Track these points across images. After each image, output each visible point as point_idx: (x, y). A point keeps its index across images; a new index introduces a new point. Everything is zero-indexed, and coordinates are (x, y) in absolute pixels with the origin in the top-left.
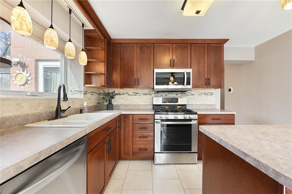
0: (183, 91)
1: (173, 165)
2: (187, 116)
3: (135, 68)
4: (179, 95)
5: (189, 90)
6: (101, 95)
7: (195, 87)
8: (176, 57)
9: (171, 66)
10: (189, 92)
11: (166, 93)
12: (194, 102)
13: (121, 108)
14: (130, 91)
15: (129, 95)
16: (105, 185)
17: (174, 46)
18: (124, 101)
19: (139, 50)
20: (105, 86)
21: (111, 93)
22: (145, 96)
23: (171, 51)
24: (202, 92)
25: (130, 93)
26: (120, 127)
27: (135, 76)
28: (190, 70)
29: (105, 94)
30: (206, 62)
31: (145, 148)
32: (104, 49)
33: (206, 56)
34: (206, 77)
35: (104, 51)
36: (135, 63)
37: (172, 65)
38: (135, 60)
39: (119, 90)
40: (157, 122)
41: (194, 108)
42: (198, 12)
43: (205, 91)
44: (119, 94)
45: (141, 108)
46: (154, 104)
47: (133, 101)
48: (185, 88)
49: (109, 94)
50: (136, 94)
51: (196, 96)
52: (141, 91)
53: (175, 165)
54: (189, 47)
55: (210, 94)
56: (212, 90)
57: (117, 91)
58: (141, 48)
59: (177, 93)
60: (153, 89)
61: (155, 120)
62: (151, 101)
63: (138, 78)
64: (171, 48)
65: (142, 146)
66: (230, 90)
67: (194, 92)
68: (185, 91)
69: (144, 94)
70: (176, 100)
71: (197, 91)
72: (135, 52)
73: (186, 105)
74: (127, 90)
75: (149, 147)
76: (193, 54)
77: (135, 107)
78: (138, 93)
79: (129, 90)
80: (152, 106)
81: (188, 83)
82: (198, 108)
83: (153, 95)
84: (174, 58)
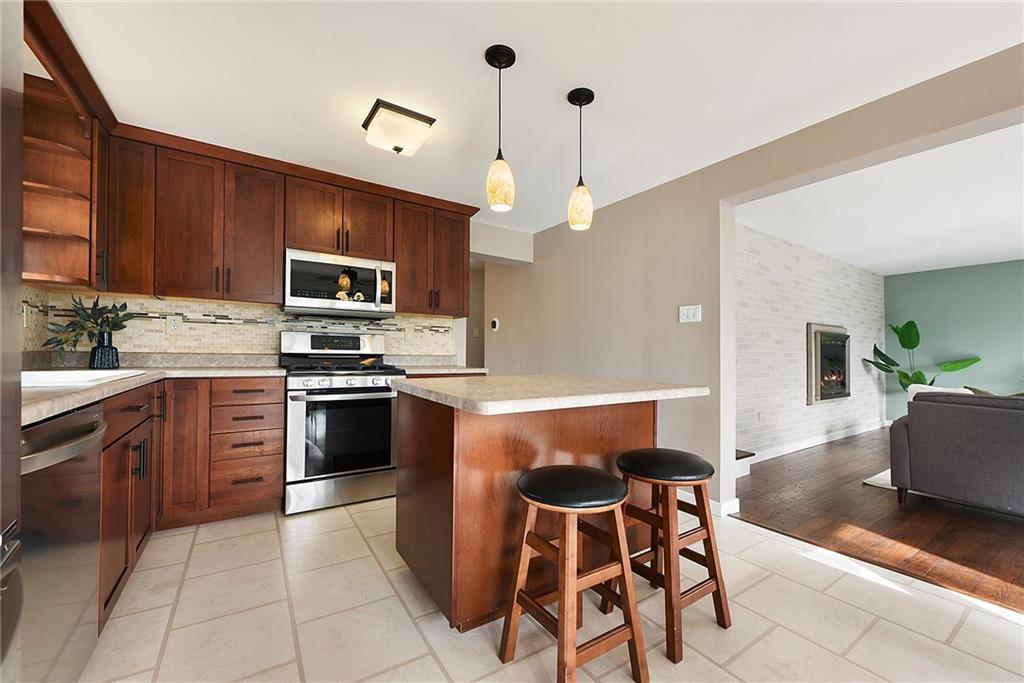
0: (373, 319)
1: (343, 508)
2: (382, 381)
3: (217, 235)
4: (363, 329)
5: (389, 315)
6: (51, 313)
7: (405, 308)
8: (354, 225)
9: (338, 248)
10: (390, 321)
11: (324, 322)
12: (404, 350)
13: (151, 364)
14: (194, 307)
15: (186, 320)
16: (126, 569)
17: (348, 195)
18: (166, 339)
19: (231, 185)
20: (89, 284)
21: (110, 311)
22: (248, 327)
23: (338, 206)
24: (424, 324)
25: (190, 316)
26: (162, 417)
27: (218, 262)
28: (390, 267)
29: (81, 312)
30: (430, 251)
31: (254, 475)
32: (89, 154)
33: (430, 237)
34: (430, 287)
35: (89, 162)
36: (218, 222)
37: (342, 245)
38: (218, 213)
39: (141, 301)
40: (294, 399)
41: (404, 364)
42: (398, 150)
43: (431, 321)
44: (144, 316)
45: (236, 364)
46: (283, 351)
47: (204, 340)
48: (378, 309)
49: (97, 312)
50: (218, 321)
51: (410, 334)
52: (237, 311)
53: (348, 507)
54: (389, 206)
55: (442, 330)
56: (448, 322)
57: (135, 303)
58: (238, 178)
59: (357, 323)
60: (282, 305)
61: (290, 394)
62: (273, 343)
63: (229, 270)
64: (338, 199)
65: (244, 472)
66: (494, 325)
67: (401, 321)
68: (380, 319)
69: (247, 321)
70: (354, 342)
71: (411, 320)
72: (218, 186)
73: (381, 356)
74: (180, 303)
75: (267, 470)
76: (399, 228)
77: (211, 360)
78: (226, 317)
79: (188, 304)
80: (277, 357)
81: (386, 299)
82: (415, 364)
83: (280, 326)
84: (349, 226)
